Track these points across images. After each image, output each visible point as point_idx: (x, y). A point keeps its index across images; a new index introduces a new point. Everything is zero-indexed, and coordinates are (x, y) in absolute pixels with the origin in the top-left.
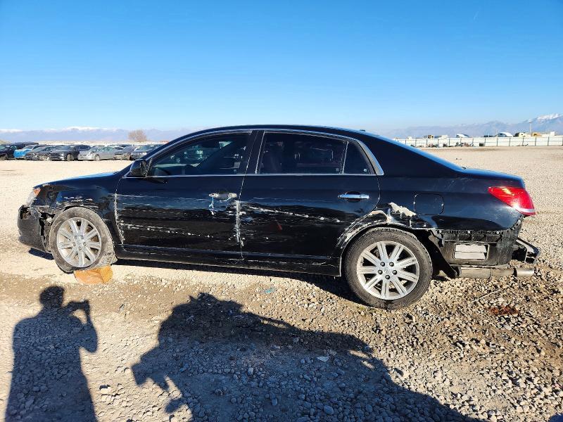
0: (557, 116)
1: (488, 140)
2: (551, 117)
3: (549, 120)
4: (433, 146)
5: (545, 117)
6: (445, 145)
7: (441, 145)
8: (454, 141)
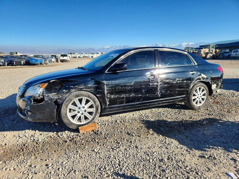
0: (110, 47)
1: (94, 55)
2: (108, 47)
3: (108, 48)
4: (75, 57)
5: (107, 47)
6: (79, 57)
7: (78, 57)
8: (82, 56)
